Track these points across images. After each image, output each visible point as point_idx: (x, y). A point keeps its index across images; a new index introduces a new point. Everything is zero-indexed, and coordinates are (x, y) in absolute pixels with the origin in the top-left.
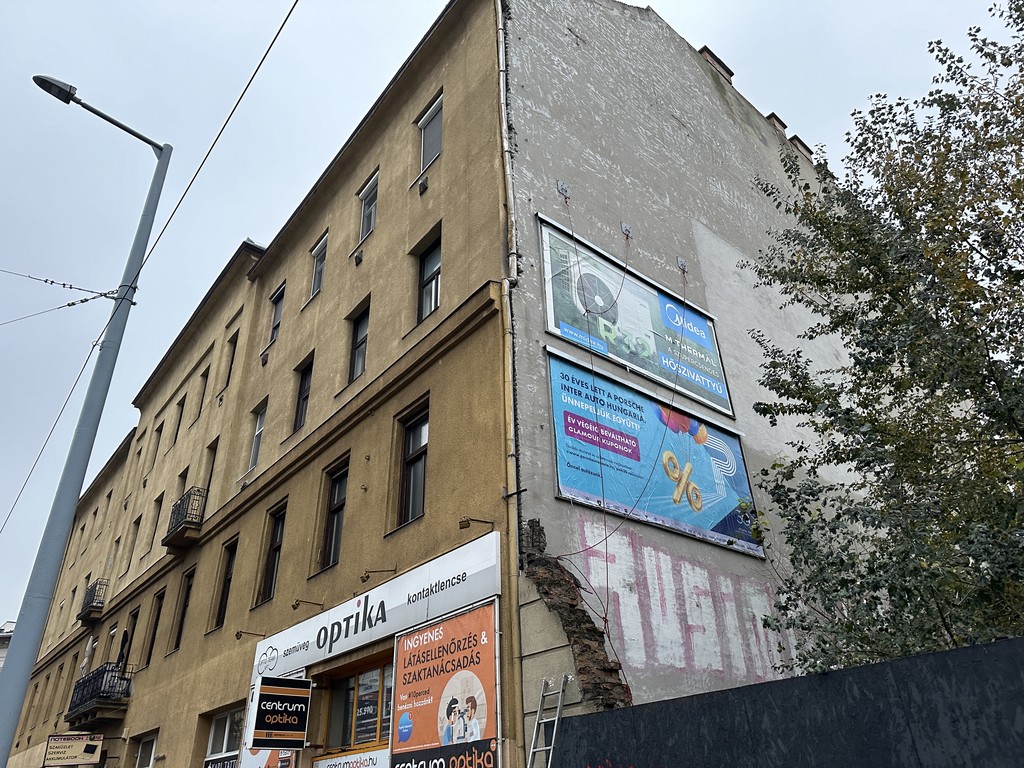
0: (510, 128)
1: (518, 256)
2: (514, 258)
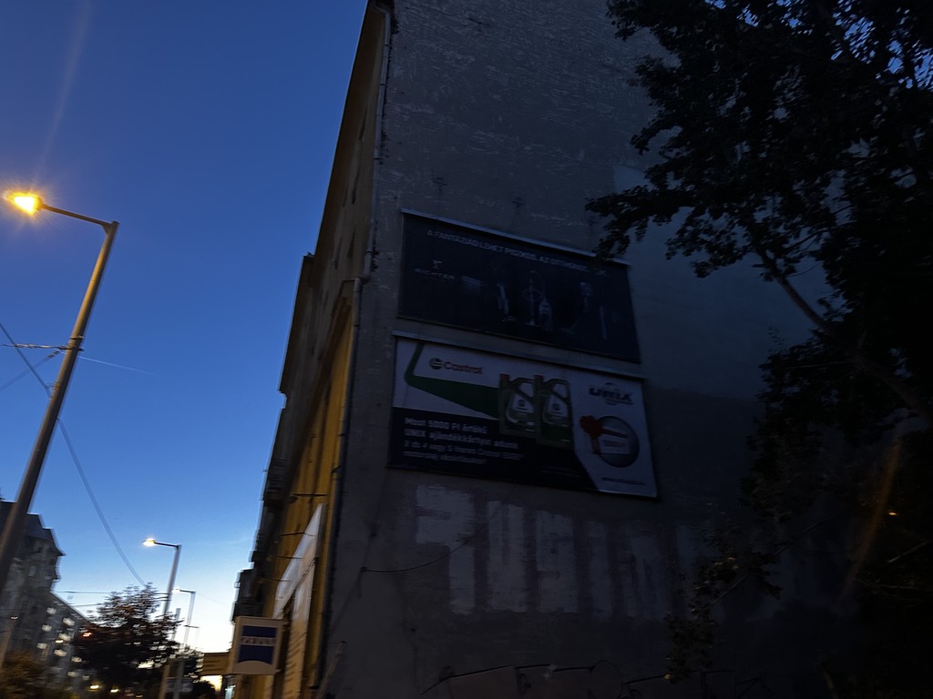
0: (384, 136)
1: (375, 253)
2: (369, 257)
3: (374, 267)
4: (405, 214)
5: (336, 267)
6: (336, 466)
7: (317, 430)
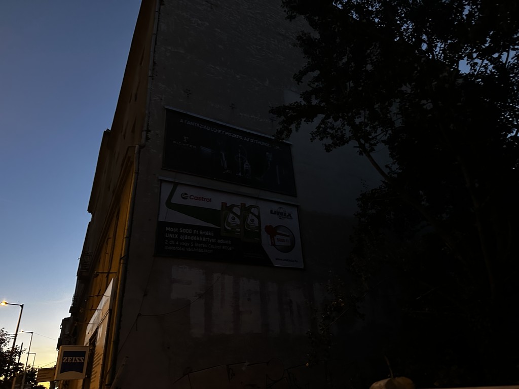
1: (148, 131)
2: (144, 133)
3: (147, 139)
4: (167, 109)
5: (124, 138)
6: (122, 256)
7: (111, 234)
